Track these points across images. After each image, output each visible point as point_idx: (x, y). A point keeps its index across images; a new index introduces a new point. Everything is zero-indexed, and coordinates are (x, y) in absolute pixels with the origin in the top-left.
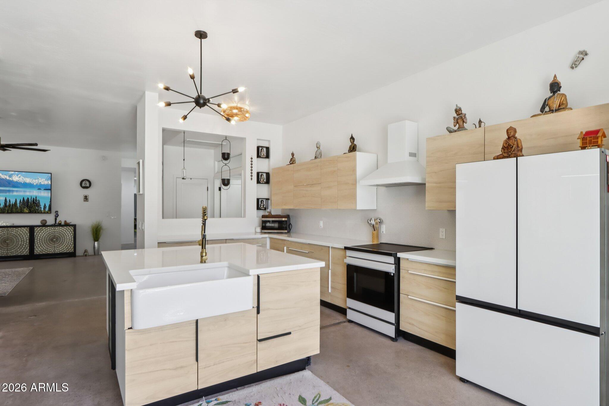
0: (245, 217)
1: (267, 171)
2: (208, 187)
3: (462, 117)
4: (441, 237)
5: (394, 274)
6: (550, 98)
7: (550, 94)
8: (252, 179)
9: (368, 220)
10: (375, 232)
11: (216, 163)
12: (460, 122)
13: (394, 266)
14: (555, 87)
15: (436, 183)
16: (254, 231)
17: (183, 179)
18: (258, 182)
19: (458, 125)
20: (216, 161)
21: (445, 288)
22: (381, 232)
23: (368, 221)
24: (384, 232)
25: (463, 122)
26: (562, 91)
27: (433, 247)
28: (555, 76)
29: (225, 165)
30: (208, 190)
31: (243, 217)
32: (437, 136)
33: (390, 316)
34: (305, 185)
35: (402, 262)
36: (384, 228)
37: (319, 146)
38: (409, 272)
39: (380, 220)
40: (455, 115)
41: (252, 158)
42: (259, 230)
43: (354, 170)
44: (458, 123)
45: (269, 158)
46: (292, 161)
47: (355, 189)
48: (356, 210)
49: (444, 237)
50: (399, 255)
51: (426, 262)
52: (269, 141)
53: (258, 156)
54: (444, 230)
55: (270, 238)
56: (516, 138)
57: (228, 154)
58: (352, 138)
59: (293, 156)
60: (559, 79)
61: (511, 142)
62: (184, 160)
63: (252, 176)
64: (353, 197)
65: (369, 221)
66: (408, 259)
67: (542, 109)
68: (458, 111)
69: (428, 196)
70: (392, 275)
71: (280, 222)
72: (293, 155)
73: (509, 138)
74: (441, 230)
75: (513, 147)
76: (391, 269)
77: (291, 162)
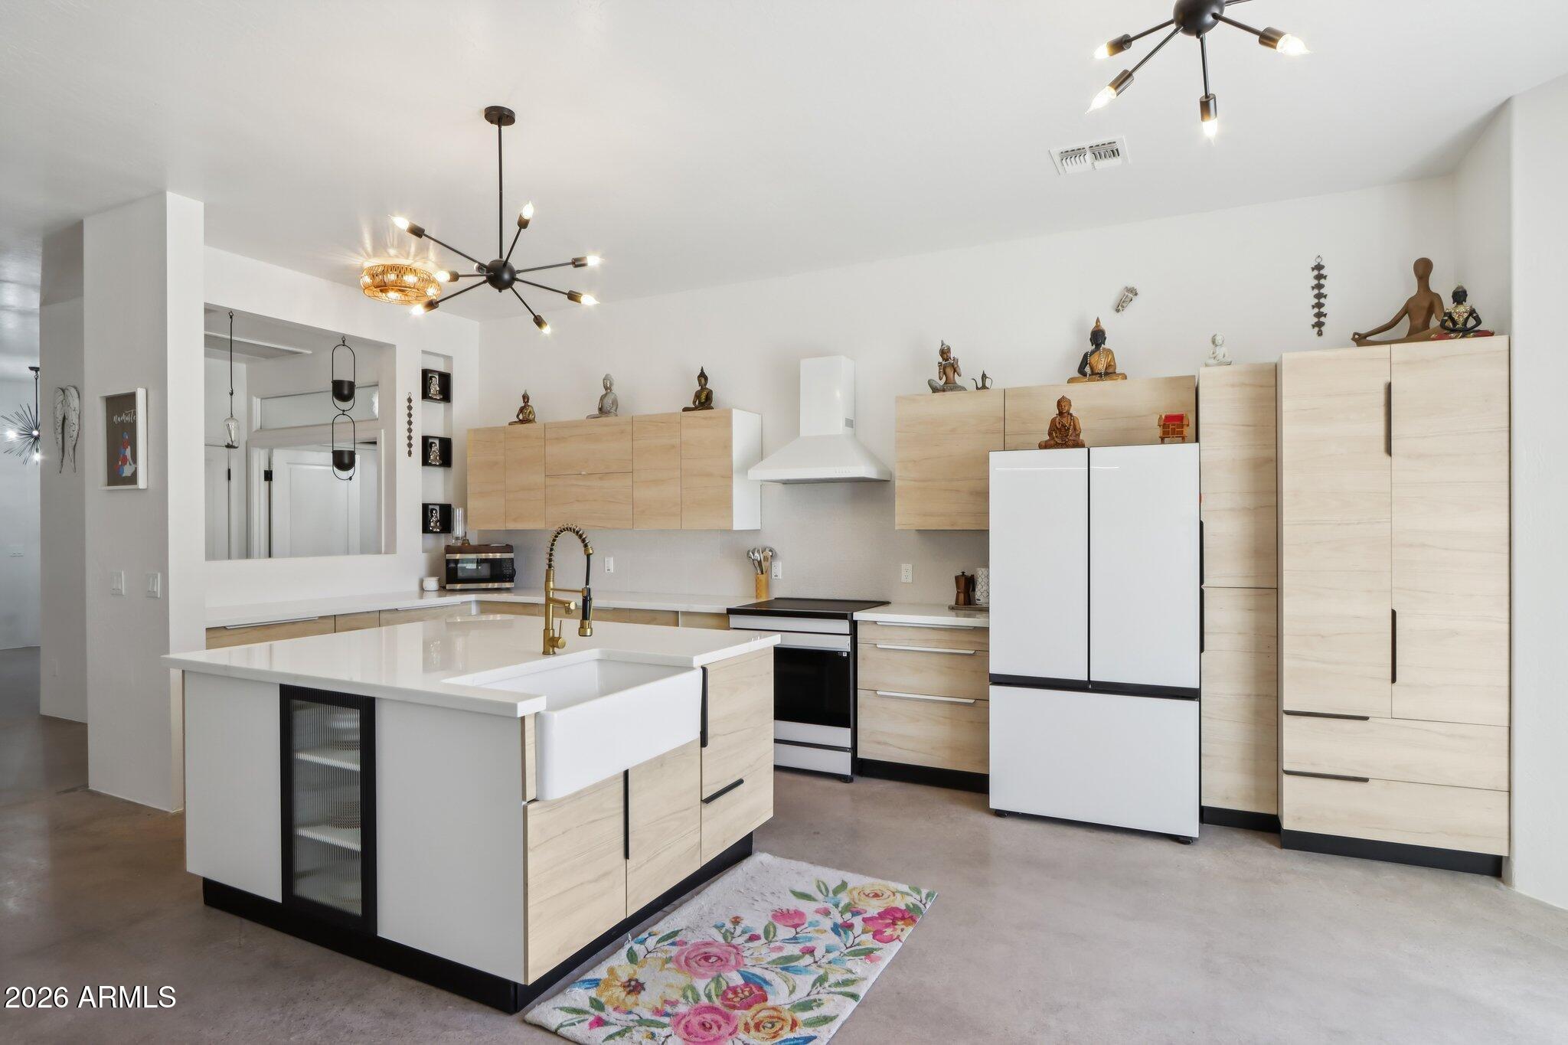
0: (391, 549)
1: (441, 434)
2: (229, 471)
3: (952, 365)
4: (903, 580)
5: (848, 653)
6: (1093, 352)
7: (1090, 347)
8: (410, 453)
9: (749, 551)
10: (763, 577)
11: (257, 402)
12: (949, 371)
13: (849, 637)
14: (1098, 337)
15: (915, 481)
16: (416, 588)
17: (229, 446)
18: (426, 462)
19: (944, 378)
20: (257, 397)
21: (949, 668)
22: (773, 577)
23: (748, 554)
24: (780, 577)
25: (955, 371)
26: (1108, 345)
27: (887, 600)
28: (1098, 321)
29: (345, 413)
30: (229, 478)
31: (386, 553)
32: (918, 395)
33: (840, 736)
34: (583, 473)
35: (860, 629)
36: (778, 569)
37: (611, 384)
38: (878, 646)
39: (770, 551)
40: (941, 360)
41: (410, 400)
42: (432, 584)
43: (727, 446)
44: (945, 373)
45: (450, 402)
46: (525, 415)
47: (729, 487)
48: (730, 531)
49: (910, 581)
50: (858, 616)
51: (912, 625)
52: (448, 359)
53: (425, 395)
54: (910, 566)
55: (479, 602)
56: (1071, 415)
57: (352, 385)
58: (703, 376)
59: (528, 401)
60: (1104, 326)
61: (1064, 421)
62: (232, 394)
63: (410, 445)
64: (725, 503)
65: (751, 553)
66: (875, 622)
67: (1081, 370)
68: (944, 353)
69: (900, 505)
70: (845, 655)
71: (493, 563)
72: (526, 398)
73: (1061, 414)
74: (904, 566)
75: (1069, 429)
76: (843, 645)
77: (521, 417)
